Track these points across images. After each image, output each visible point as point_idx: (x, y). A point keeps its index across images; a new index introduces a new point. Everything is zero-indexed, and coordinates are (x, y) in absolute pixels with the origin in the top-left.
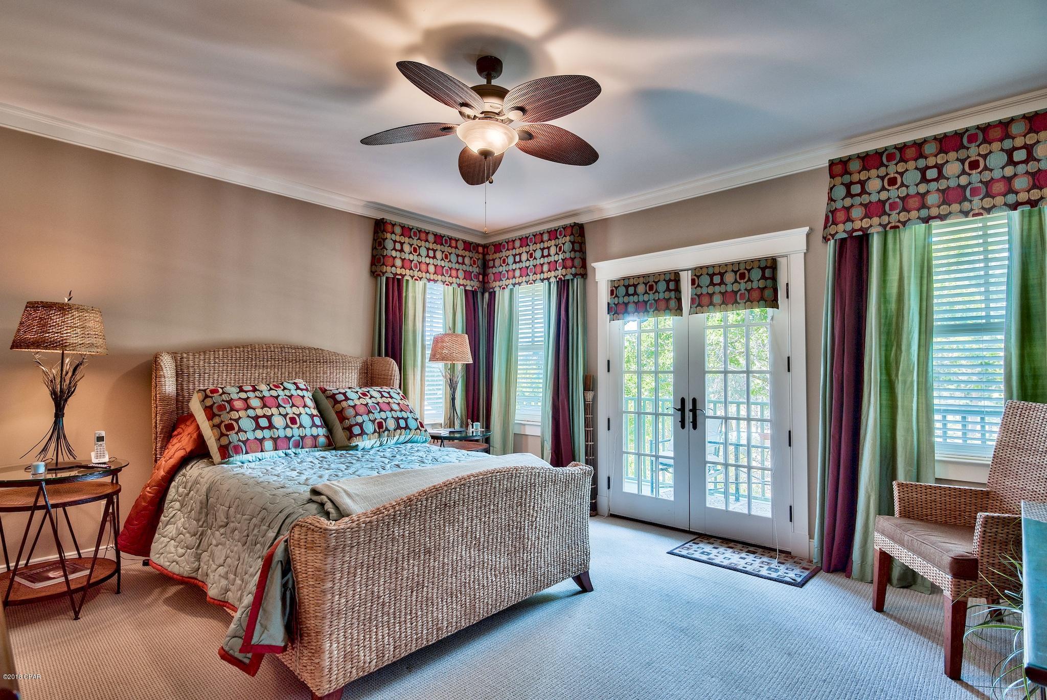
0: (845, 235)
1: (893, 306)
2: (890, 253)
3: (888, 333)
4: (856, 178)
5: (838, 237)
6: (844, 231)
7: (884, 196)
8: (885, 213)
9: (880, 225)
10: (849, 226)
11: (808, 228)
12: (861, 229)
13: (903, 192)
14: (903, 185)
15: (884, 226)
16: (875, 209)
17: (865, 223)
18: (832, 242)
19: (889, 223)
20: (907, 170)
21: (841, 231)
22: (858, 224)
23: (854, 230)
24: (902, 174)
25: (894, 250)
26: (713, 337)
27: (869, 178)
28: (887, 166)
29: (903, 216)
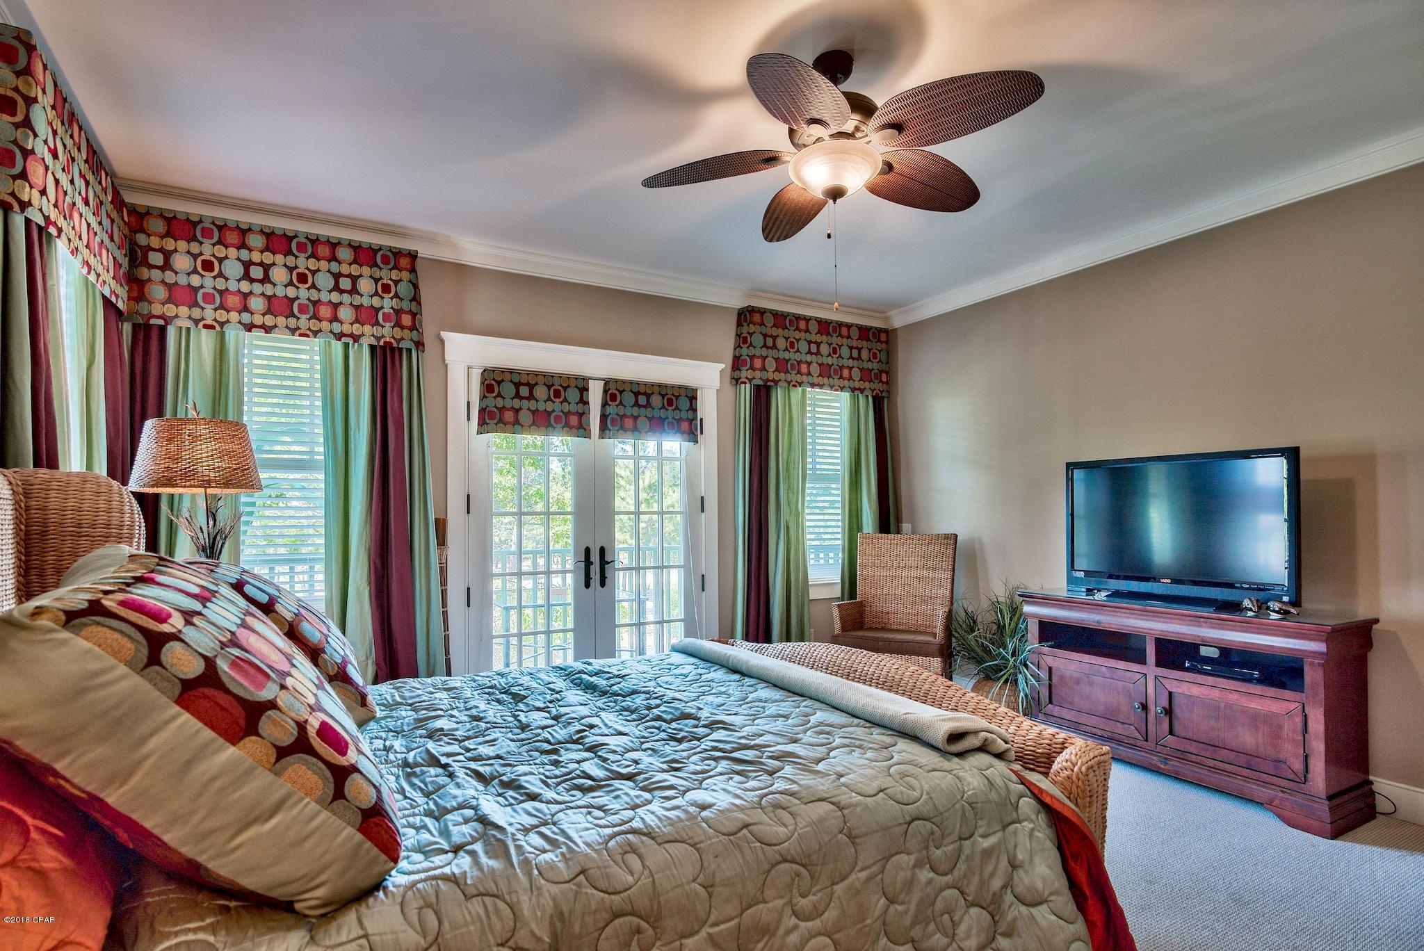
26: (623, 470)
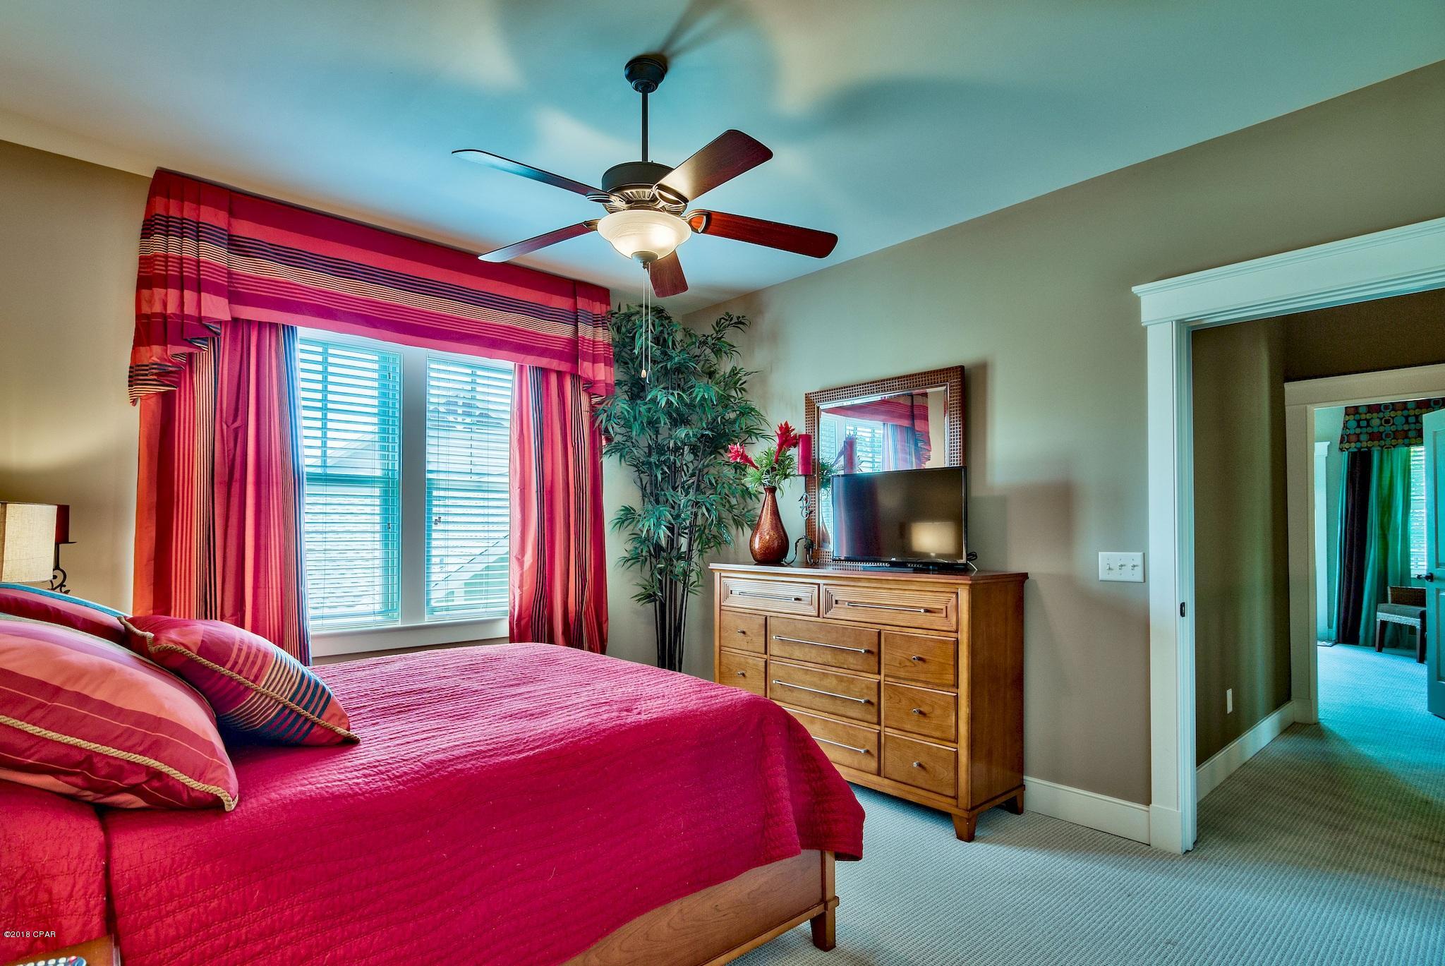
0: (1356, 450)
1: (1386, 491)
2: (1385, 461)
3: (1383, 508)
4: (1363, 417)
5: (1351, 450)
6: (1355, 447)
7: (1382, 429)
8: (1382, 439)
9: (1379, 446)
10: (1359, 445)
11: (1329, 442)
12: (1367, 447)
13: (1394, 428)
14: (1393, 424)
15: (1382, 447)
16: (1374, 437)
17: (1370, 444)
18: (1347, 452)
19: (1385, 445)
20: (1396, 416)
21: (1353, 447)
22: (1365, 444)
23: (1362, 448)
24: (1393, 418)
25: (1388, 460)
27: (1372, 418)
28: (1384, 413)
29: (1394, 442)
